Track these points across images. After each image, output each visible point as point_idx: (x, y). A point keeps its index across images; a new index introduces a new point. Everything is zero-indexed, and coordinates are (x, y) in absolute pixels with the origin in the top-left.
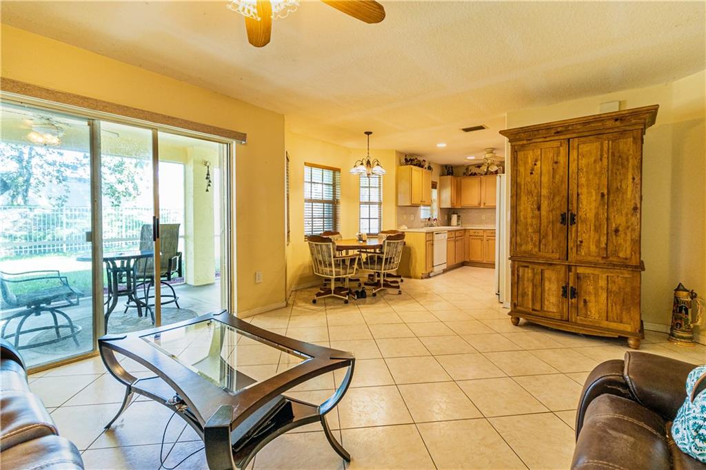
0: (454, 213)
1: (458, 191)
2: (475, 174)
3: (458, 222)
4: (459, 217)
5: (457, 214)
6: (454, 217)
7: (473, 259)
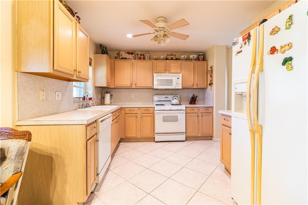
0: (107, 93)
1: (112, 71)
2: (125, 58)
3: (111, 100)
4: (111, 96)
5: (109, 93)
6: (108, 96)
7: (129, 135)
